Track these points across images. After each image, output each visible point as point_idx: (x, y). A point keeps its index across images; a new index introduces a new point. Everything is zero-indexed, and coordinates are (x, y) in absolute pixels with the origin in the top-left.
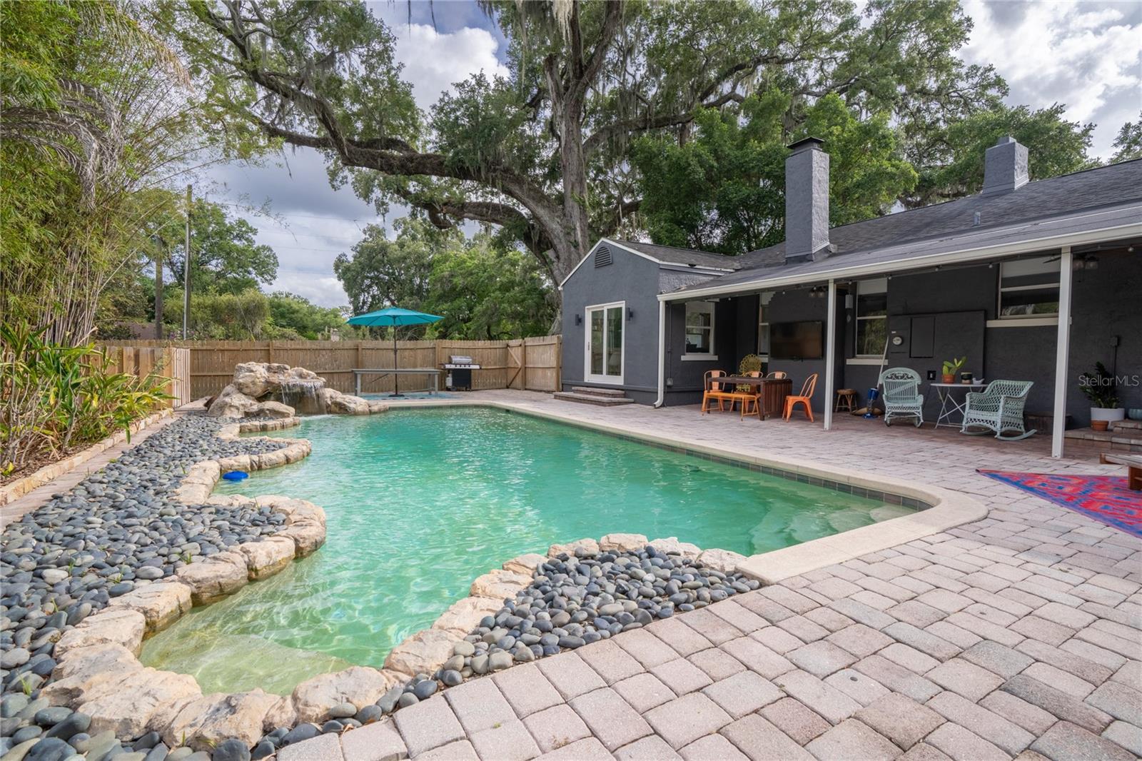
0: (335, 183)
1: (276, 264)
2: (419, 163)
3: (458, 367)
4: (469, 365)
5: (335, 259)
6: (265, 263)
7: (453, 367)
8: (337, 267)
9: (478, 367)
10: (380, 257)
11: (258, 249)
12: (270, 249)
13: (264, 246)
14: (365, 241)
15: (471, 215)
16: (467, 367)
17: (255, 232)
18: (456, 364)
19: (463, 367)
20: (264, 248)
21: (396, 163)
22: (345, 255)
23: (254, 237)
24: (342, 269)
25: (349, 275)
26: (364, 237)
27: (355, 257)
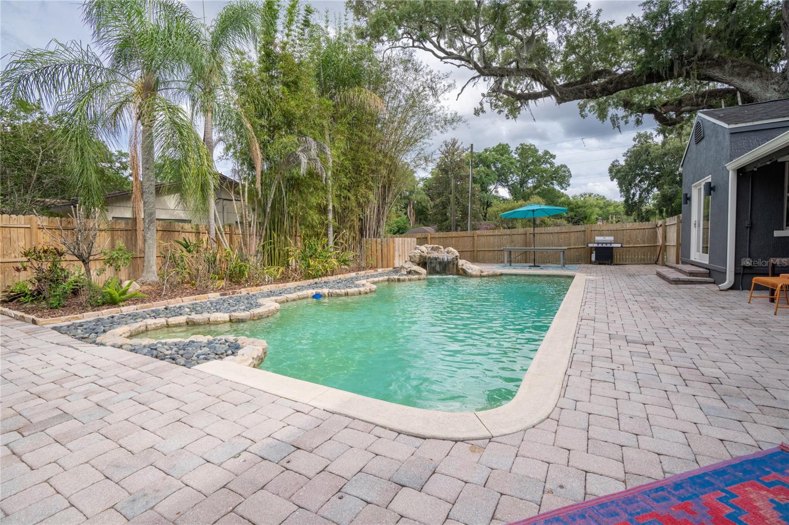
0: (583, 113)
1: (570, 176)
2: (617, 83)
3: (600, 245)
4: (611, 243)
5: (610, 165)
6: (562, 175)
7: (596, 245)
8: (611, 171)
9: (619, 245)
10: (644, 157)
11: (558, 167)
12: (566, 167)
13: (562, 165)
14: (634, 146)
15: (688, 108)
16: (609, 245)
17: (554, 157)
18: (598, 243)
19: (604, 245)
20: (562, 166)
21: (598, 89)
22: (617, 161)
23: (554, 161)
24: (615, 172)
25: (619, 175)
26: (634, 143)
27: (626, 161)
